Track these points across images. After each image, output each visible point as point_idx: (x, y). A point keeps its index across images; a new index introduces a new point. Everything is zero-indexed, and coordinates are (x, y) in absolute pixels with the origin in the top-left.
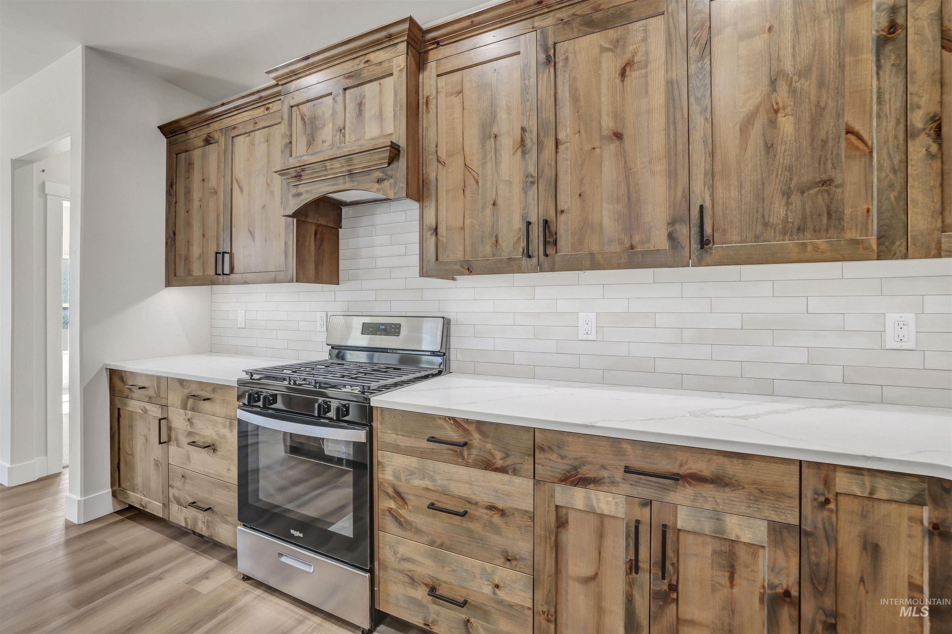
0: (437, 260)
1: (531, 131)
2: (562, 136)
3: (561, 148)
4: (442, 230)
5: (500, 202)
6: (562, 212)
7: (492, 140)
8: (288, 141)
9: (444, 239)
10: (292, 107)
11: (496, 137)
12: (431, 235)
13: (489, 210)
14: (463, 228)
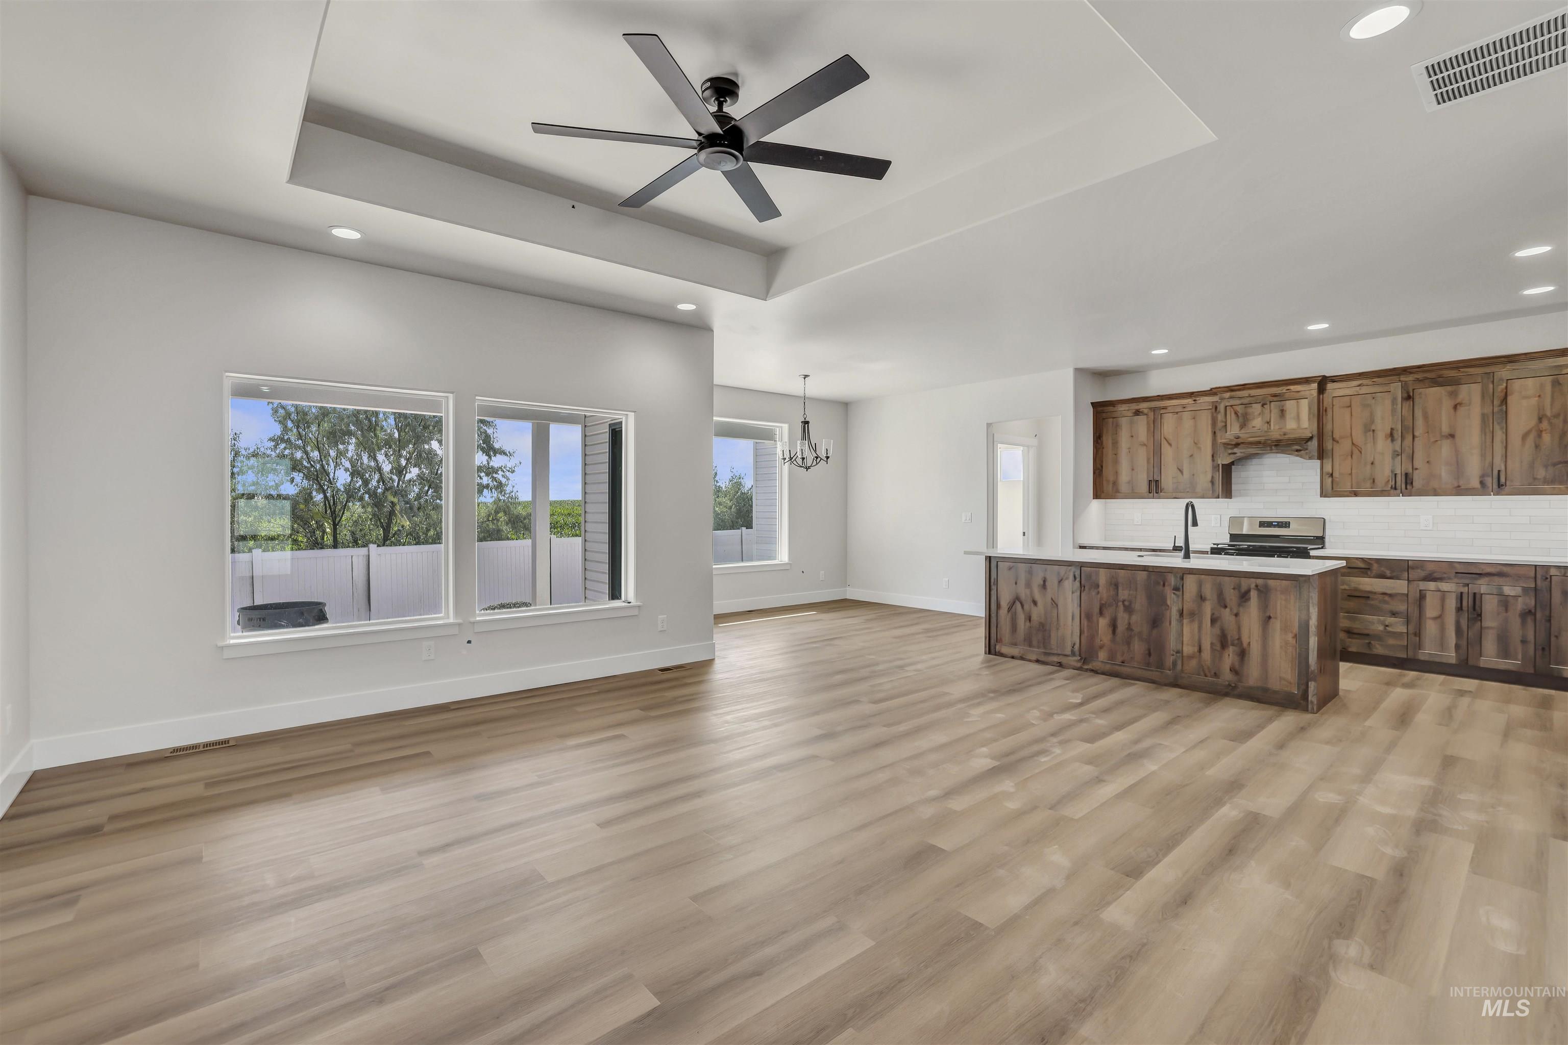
0: (1332, 489)
1: (1397, 431)
2: (1416, 434)
3: (1416, 439)
4: (1336, 475)
5: (1376, 462)
6: (1416, 469)
7: (1371, 433)
8: (1224, 424)
9: (1337, 479)
10: (1226, 406)
11: (1374, 431)
12: (1329, 477)
13: (1369, 466)
14: (1351, 474)
